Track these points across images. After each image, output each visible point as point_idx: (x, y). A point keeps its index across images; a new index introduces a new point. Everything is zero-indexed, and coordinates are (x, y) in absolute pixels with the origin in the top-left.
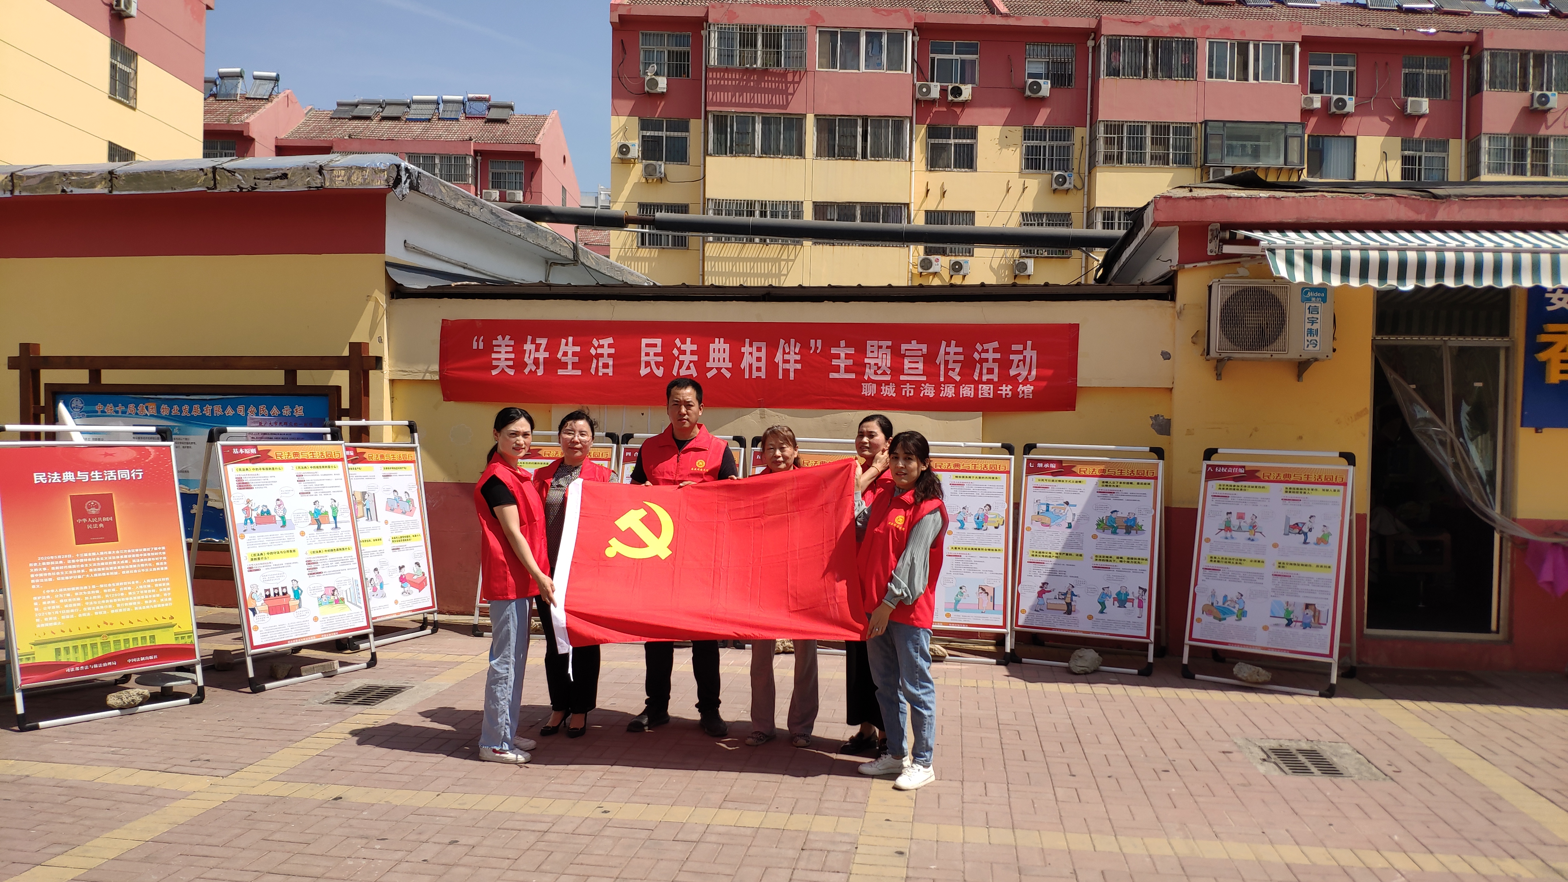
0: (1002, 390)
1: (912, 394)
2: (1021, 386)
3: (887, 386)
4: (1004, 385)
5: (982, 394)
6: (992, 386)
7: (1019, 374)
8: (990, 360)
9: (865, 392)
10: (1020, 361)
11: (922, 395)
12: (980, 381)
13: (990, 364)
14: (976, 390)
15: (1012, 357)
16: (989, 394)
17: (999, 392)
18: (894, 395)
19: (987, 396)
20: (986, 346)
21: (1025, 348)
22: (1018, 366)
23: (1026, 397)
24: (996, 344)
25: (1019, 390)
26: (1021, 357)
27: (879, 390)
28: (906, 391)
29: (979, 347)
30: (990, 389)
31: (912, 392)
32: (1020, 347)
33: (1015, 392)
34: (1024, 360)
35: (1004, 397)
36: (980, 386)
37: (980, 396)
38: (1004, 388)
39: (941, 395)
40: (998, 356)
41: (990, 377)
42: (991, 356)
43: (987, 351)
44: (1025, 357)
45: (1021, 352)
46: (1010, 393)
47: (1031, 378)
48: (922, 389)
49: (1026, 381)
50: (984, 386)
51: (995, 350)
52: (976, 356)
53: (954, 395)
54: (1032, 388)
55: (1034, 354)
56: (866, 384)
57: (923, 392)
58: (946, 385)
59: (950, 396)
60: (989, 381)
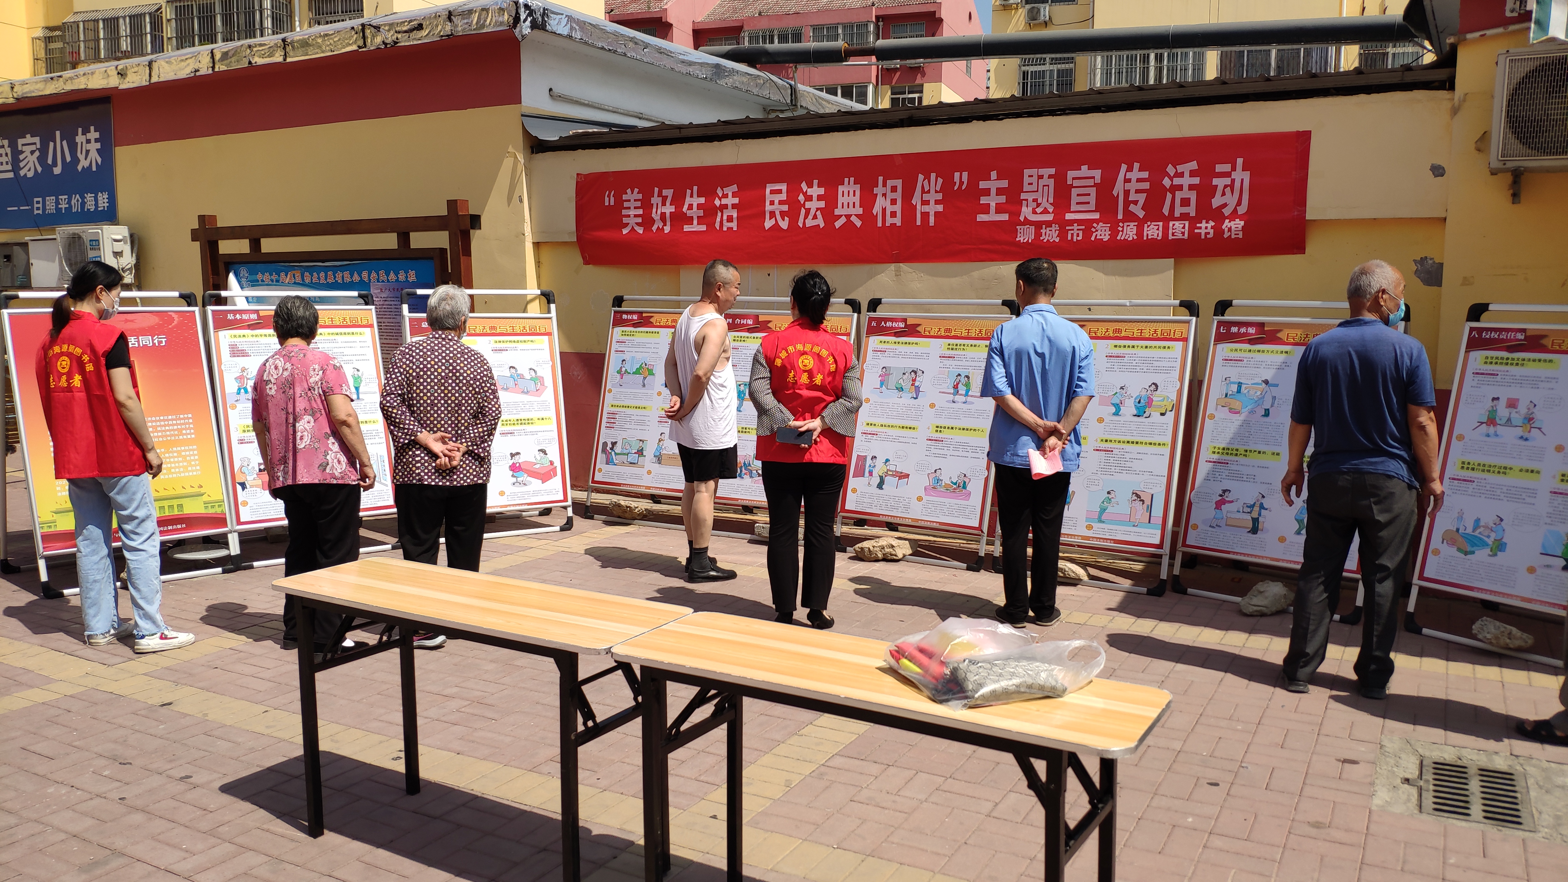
0: (1200, 228)
1: (1080, 238)
2: (1227, 221)
3: (1048, 229)
4: (1204, 221)
5: (1173, 235)
6: (1187, 223)
7: (1225, 205)
8: (1186, 188)
9: (1021, 238)
10: (1226, 186)
11: (1093, 239)
12: (1172, 217)
13: (1185, 193)
14: (1166, 229)
15: (1215, 181)
16: (1183, 233)
17: (1196, 231)
18: (1057, 240)
19: (1180, 236)
20: (1180, 168)
21: (1234, 169)
22: (1224, 194)
23: (1233, 236)
24: (1194, 165)
25: (1223, 227)
26: (1228, 181)
27: (1038, 234)
28: (1072, 234)
29: (1171, 170)
30: (1184, 228)
31: (1081, 233)
32: (1227, 168)
33: (1218, 230)
34: (1232, 186)
35: (1203, 237)
36: (1171, 224)
37: (1170, 237)
38: (1203, 225)
39: (1118, 238)
40: (1196, 181)
41: (1185, 210)
42: (1186, 181)
43: (1182, 175)
44: (1233, 181)
45: (1227, 175)
46: (1212, 231)
47: (1242, 210)
48: (1093, 230)
49: (1234, 215)
50: (1177, 223)
51: (1193, 174)
52: (1167, 182)
53: (1135, 237)
54: (1242, 223)
55: (1246, 176)
56: (1022, 227)
57: (1094, 234)
58: (1126, 224)
59: (1131, 239)
60: (1184, 217)
